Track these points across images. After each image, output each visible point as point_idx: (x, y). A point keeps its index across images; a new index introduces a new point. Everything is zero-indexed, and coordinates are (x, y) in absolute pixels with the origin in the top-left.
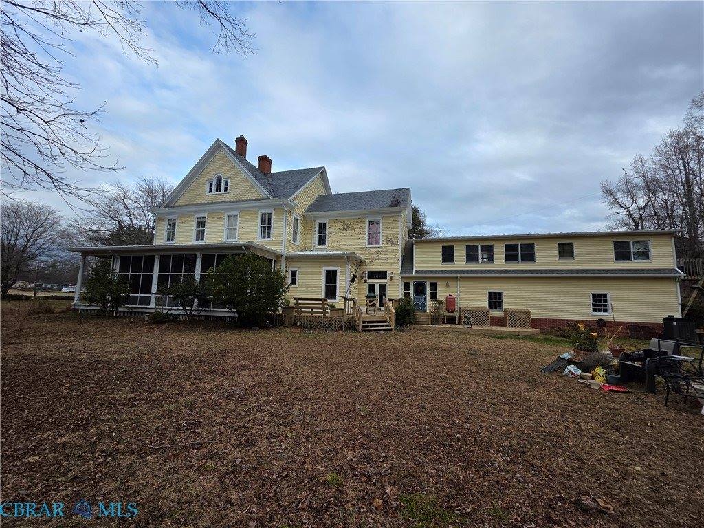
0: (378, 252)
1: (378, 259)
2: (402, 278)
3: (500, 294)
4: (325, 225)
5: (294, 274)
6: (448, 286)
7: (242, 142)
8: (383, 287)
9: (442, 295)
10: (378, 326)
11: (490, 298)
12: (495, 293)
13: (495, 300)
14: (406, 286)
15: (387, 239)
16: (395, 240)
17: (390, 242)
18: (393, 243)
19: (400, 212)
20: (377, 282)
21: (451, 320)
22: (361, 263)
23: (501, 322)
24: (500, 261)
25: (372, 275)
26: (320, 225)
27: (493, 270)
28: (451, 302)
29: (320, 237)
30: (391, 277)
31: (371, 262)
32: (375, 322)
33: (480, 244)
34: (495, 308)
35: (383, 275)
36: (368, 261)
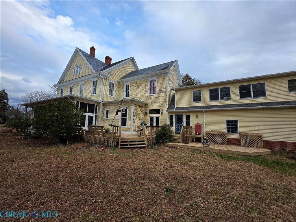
0: (155, 98)
1: (155, 102)
2: (168, 113)
3: (236, 122)
4: (128, 85)
5: (107, 112)
6: (197, 116)
7: (93, 49)
8: (158, 119)
9: (193, 123)
10: (135, 145)
11: (228, 125)
12: (232, 121)
13: (232, 126)
14: (171, 118)
15: (160, 89)
16: (164, 90)
17: (161, 91)
18: (163, 92)
19: (167, 73)
20: (155, 116)
21: (198, 140)
22: (146, 105)
23: (237, 143)
24: (235, 98)
25: (152, 111)
26: (126, 86)
27: (230, 105)
28: (198, 127)
29: (126, 92)
30: (162, 113)
31: (151, 104)
32: (135, 141)
33: (219, 87)
34: (232, 132)
35: (157, 111)
36: (149, 104)
